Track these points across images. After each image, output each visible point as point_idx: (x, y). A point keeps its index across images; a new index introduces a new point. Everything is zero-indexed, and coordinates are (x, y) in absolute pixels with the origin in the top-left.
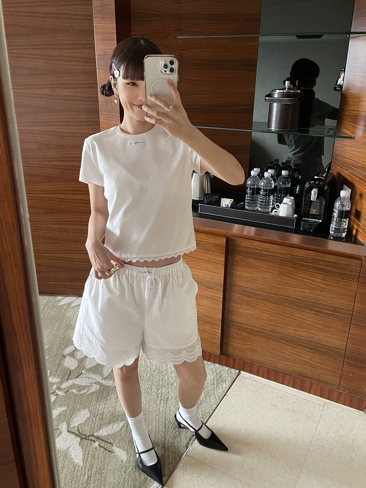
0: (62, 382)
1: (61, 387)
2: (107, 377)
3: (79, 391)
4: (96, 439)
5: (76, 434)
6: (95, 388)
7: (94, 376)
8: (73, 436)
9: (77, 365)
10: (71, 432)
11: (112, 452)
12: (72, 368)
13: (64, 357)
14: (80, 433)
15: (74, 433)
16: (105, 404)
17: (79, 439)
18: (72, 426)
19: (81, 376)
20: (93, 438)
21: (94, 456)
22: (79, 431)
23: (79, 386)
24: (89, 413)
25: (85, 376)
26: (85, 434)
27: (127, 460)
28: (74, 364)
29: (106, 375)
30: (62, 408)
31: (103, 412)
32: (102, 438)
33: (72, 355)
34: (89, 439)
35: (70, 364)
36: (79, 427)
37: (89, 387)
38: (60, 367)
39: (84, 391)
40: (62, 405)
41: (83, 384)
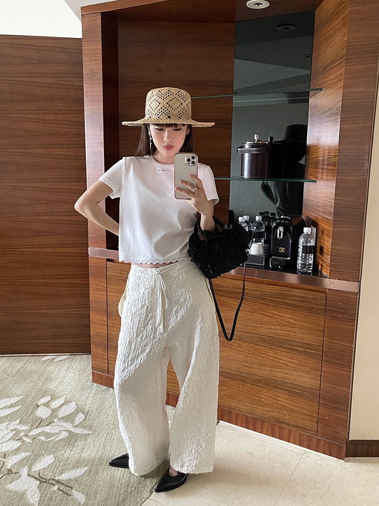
0: (31, 430)
1: (29, 434)
2: (78, 425)
3: (48, 438)
4: (56, 483)
5: (37, 478)
6: (64, 435)
7: (64, 424)
8: (33, 479)
9: (49, 414)
10: (31, 476)
11: (70, 495)
12: (44, 417)
13: (38, 406)
14: (40, 477)
15: (34, 477)
16: (71, 450)
17: (38, 482)
18: (33, 470)
19: (52, 424)
20: (53, 482)
21: (51, 498)
22: (39, 474)
23: (48, 434)
24: (54, 458)
25: (55, 424)
26: (45, 477)
27: (84, 503)
28: (47, 413)
29: (78, 423)
30: (27, 454)
31: (68, 458)
32: (63, 482)
33: (47, 405)
34: (48, 483)
35: (43, 413)
36: (41, 472)
37: (58, 434)
38: (32, 415)
39: (52, 438)
40: (27, 451)
41: (53, 432)
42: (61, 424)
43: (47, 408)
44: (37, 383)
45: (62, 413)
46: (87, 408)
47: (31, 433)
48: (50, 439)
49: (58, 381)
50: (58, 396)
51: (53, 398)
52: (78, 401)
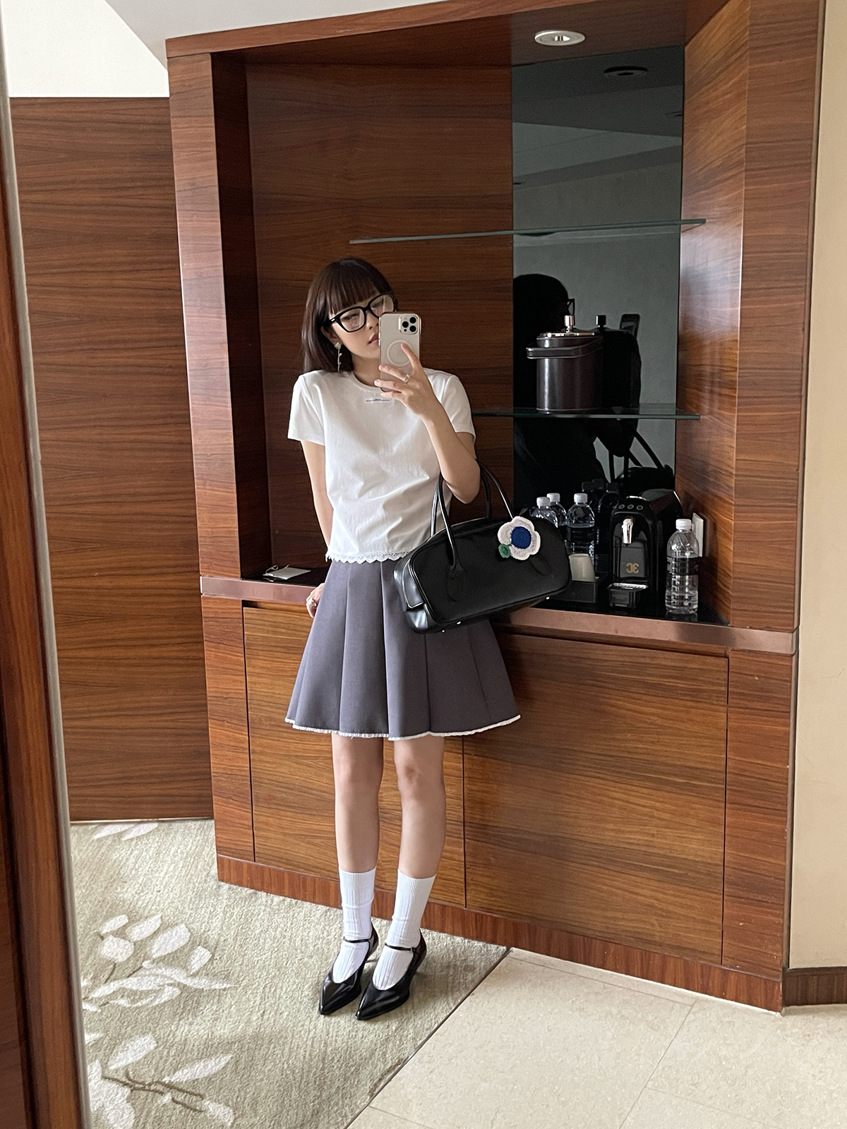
2: (198, 972)
3: (134, 1001)
4: (166, 1089)
5: (122, 1083)
6: (171, 993)
7: (168, 972)
8: (114, 1085)
9: (131, 953)
10: (109, 1078)
11: (201, 1111)
12: (120, 959)
13: (102, 938)
14: (130, 1080)
15: (118, 1081)
17: (127, 1091)
18: (112, 1068)
19: (141, 972)
20: (160, 1088)
21: (158, 1120)
22: (127, 1075)
23: (134, 993)
24: (154, 1042)
25: (148, 973)
26: (140, 1081)
27: (233, 1124)
28: (125, 951)
29: (197, 969)
30: (92, 1036)
31: (186, 1039)
32: (181, 1087)
33: (121, 933)
34: (149, 1090)
35: (116, 950)
36: (130, 1070)
37: (158, 992)
38: (92, 957)
39: (144, 1002)
41: (144, 988)
42: (160, 971)
43: (122, 940)
44: (92, 888)
45: (159, 948)
46: (213, 936)
47: (97, 995)
48: (139, 1004)
49: (140, 881)
50: (146, 914)
51: (134, 919)
52: (192, 923)
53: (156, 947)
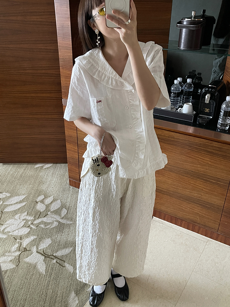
0: (35, 220)
2: (63, 217)
3: (46, 226)
4: (55, 258)
5: (42, 254)
6: (56, 224)
7: (55, 216)
8: (40, 255)
9: (45, 209)
10: (38, 252)
11: (64, 267)
12: (42, 211)
13: (37, 203)
14: (44, 253)
16: (61, 235)
17: (43, 257)
18: (39, 249)
19: (48, 216)
20: (53, 257)
21: (52, 269)
23: (46, 223)
24: (51, 241)
26: (47, 254)
27: (73, 272)
30: (34, 237)
31: (60, 241)
32: (58, 257)
33: (42, 201)
34: (50, 258)
35: (40, 207)
36: (44, 250)
37: (52, 223)
38: (34, 209)
39: (49, 226)
40: (34, 235)
41: (48, 222)
42: (53, 216)
43: (42, 204)
44: (34, 185)
46: (68, 205)
47: (35, 222)
48: (47, 227)
49: (48, 183)
50: (49, 195)
51: (46, 197)
52: (62, 199)
53: (52, 207)
